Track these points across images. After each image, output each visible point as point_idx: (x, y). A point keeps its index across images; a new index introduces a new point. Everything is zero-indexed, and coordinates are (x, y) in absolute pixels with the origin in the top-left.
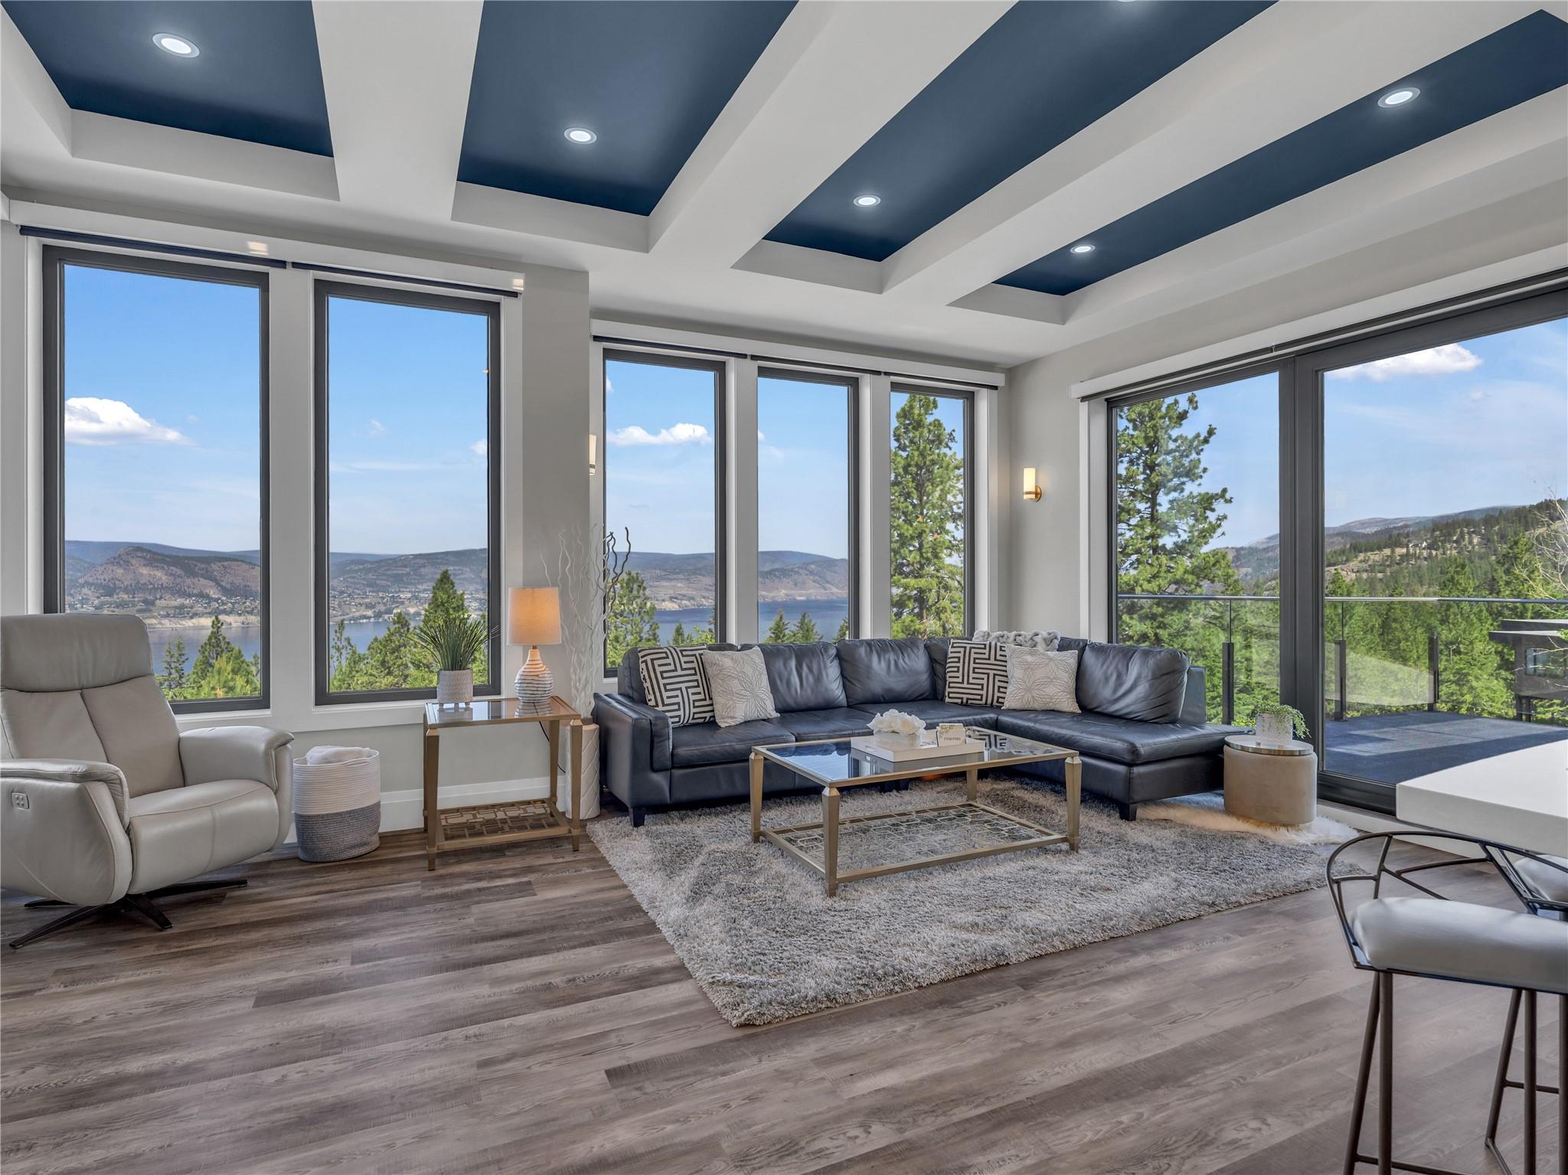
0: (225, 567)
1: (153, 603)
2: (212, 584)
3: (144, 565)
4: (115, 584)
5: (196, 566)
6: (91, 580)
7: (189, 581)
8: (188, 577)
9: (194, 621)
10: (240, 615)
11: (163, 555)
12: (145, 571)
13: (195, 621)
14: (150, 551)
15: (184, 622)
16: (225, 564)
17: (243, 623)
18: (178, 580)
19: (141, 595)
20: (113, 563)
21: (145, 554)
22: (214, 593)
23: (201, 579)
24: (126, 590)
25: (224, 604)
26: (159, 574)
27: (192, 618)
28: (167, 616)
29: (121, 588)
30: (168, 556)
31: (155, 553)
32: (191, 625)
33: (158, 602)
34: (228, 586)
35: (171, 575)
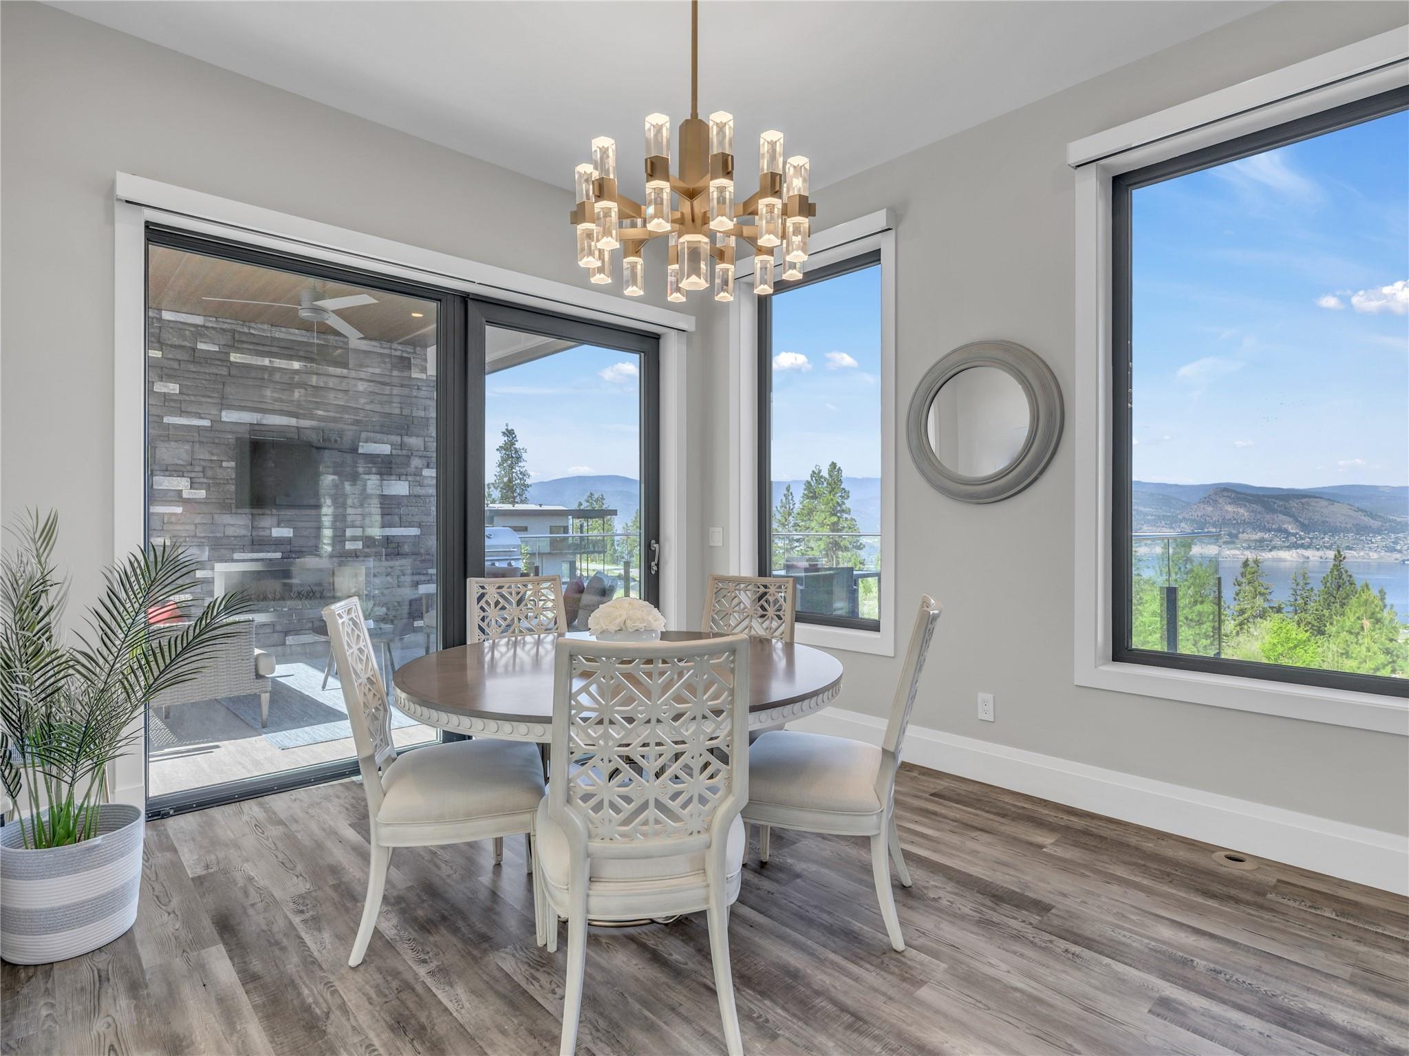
0: (1303, 504)
1: (1236, 537)
2: (1289, 519)
3: (1229, 503)
4: (1205, 520)
5: (1275, 503)
6: (1187, 516)
7: (1268, 517)
8: (1267, 513)
9: (1272, 553)
10: (1318, 549)
11: (1245, 494)
12: (1230, 508)
13: (1274, 554)
14: (1234, 491)
15: (1264, 554)
16: (1303, 501)
17: (1321, 558)
18: (1259, 516)
19: (1227, 529)
20: (1204, 502)
21: (1230, 494)
22: (1292, 528)
23: (1280, 515)
24: (1214, 525)
25: (1302, 538)
26: (1242, 511)
27: (1271, 550)
28: (1249, 548)
29: (1210, 523)
30: (1251, 495)
31: (1238, 493)
32: (1270, 557)
33: (1241, 536)
34: (1306, 522)
35: (1252, 511)
